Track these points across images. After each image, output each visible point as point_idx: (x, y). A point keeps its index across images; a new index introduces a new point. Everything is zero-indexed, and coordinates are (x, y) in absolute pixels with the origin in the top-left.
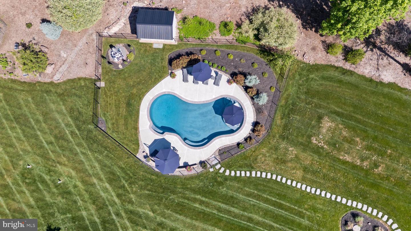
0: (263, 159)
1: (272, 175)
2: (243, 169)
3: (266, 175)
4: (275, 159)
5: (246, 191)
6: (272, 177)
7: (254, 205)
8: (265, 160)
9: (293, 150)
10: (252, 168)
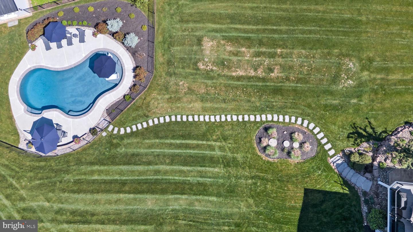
0: (156, 103)
1: (170, 116)
2: (138, 121)
3: (165, 120)
4: (168, 99)
5: (147, 143)
6: (171, 119)
7: (158, 155)
8: (158, 104)
9: (184, 84)
10: (147, 116)
